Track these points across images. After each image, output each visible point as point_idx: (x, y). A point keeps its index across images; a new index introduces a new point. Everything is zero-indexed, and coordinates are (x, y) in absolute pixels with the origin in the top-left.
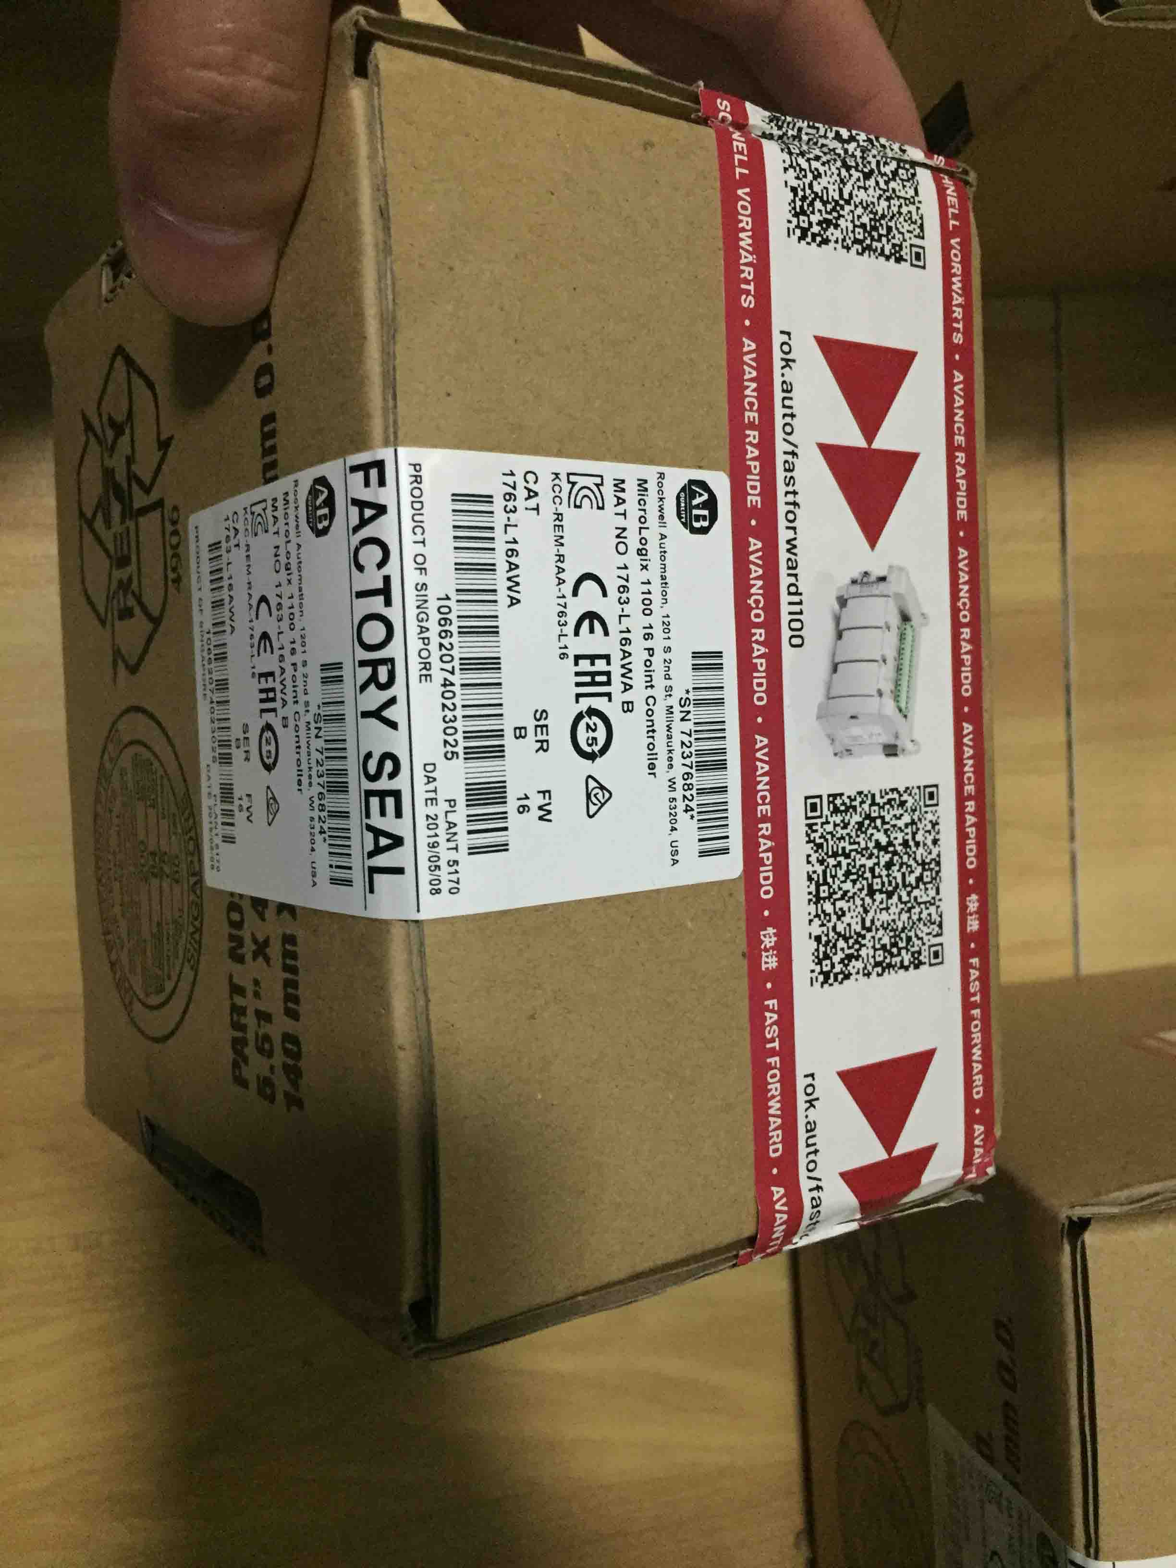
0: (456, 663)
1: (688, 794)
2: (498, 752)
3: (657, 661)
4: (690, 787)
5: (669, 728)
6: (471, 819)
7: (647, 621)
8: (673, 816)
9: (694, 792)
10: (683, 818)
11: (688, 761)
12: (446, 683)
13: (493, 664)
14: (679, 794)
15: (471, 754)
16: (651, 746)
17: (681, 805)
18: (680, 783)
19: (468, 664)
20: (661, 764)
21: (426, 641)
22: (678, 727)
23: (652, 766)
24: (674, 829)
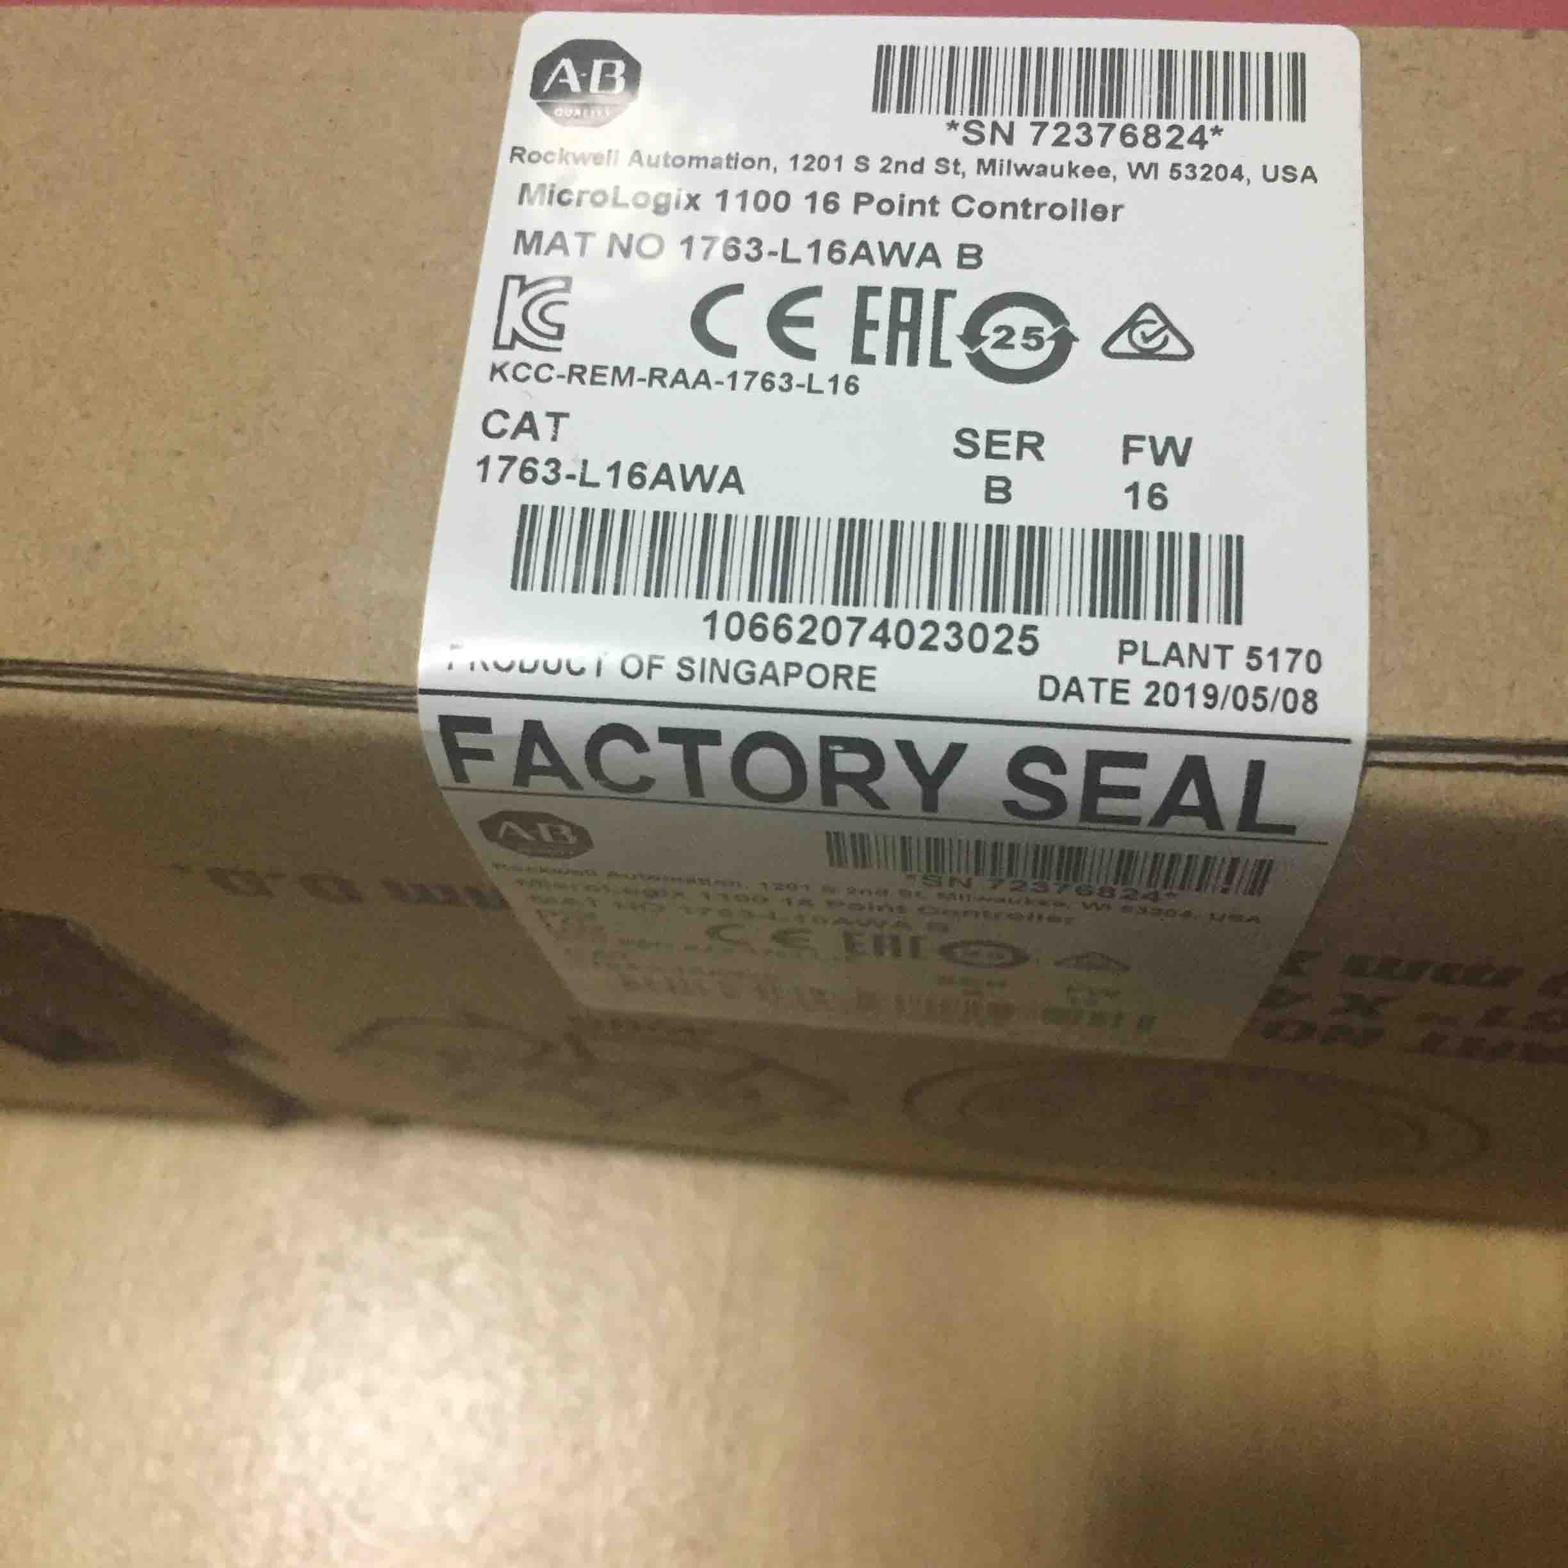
0: (842, 612)
1: (1166, 137)
2: (1032, 539)
3: (882, 186)
4: (1152, 132)
5: (1024, 170)
6: (1166, 611)
7: (799, 203)
8: (1211, 173)
9: (1164, 124)
10: (1216, 152)
11: (1098, 134)
12: (881, 637)
13: (853, 534)
14: (1164, 157)
15: (1030, 598)
16: (1058, 212)
17: (1190, 154)
18: (1141, 154)
19: (847, 589)
20: (1096, 191)
21: (793, 670)
22: (1022, 151)
23: (1100, 213)
24: (1238, 174)
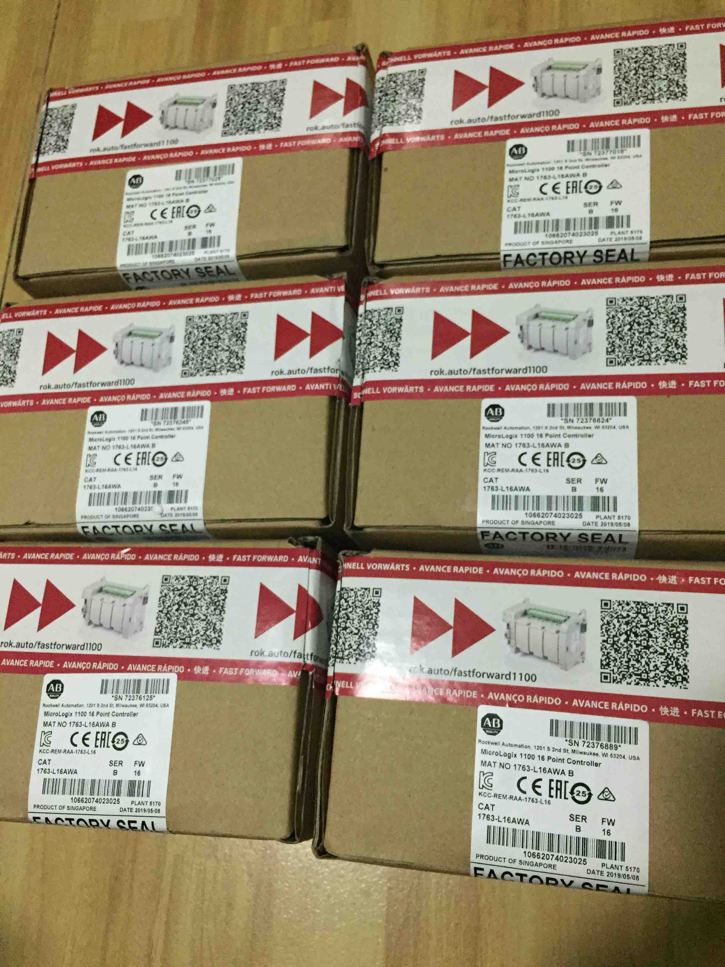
0: (549, 512)
1: (601, 420)
2: (581, 498)
3: (551, 432)
4: (599, 419)
5: (576, 428)
6: (604, 510)
7: (536, 436)
8: (609, 427)
9: (601, 418)
10: (611, 423)
11: (589, 420)
12: (556, 516)
13: (549, 498)
14: (601, 424)
15: (581, 508)
16: (582, 436)
17: (606, 424)
18: (597, 424)
19: (549, 508)
20: (588, 432)
21: (541, 522)
22: (575, 424)
23: (590, 436)
24: (614, 427)
